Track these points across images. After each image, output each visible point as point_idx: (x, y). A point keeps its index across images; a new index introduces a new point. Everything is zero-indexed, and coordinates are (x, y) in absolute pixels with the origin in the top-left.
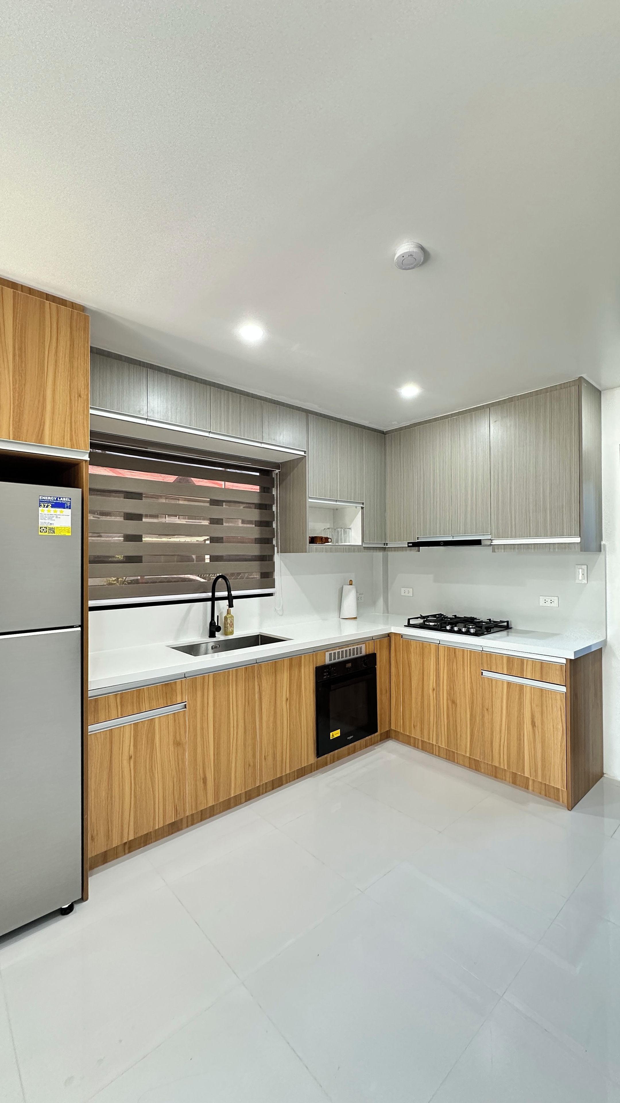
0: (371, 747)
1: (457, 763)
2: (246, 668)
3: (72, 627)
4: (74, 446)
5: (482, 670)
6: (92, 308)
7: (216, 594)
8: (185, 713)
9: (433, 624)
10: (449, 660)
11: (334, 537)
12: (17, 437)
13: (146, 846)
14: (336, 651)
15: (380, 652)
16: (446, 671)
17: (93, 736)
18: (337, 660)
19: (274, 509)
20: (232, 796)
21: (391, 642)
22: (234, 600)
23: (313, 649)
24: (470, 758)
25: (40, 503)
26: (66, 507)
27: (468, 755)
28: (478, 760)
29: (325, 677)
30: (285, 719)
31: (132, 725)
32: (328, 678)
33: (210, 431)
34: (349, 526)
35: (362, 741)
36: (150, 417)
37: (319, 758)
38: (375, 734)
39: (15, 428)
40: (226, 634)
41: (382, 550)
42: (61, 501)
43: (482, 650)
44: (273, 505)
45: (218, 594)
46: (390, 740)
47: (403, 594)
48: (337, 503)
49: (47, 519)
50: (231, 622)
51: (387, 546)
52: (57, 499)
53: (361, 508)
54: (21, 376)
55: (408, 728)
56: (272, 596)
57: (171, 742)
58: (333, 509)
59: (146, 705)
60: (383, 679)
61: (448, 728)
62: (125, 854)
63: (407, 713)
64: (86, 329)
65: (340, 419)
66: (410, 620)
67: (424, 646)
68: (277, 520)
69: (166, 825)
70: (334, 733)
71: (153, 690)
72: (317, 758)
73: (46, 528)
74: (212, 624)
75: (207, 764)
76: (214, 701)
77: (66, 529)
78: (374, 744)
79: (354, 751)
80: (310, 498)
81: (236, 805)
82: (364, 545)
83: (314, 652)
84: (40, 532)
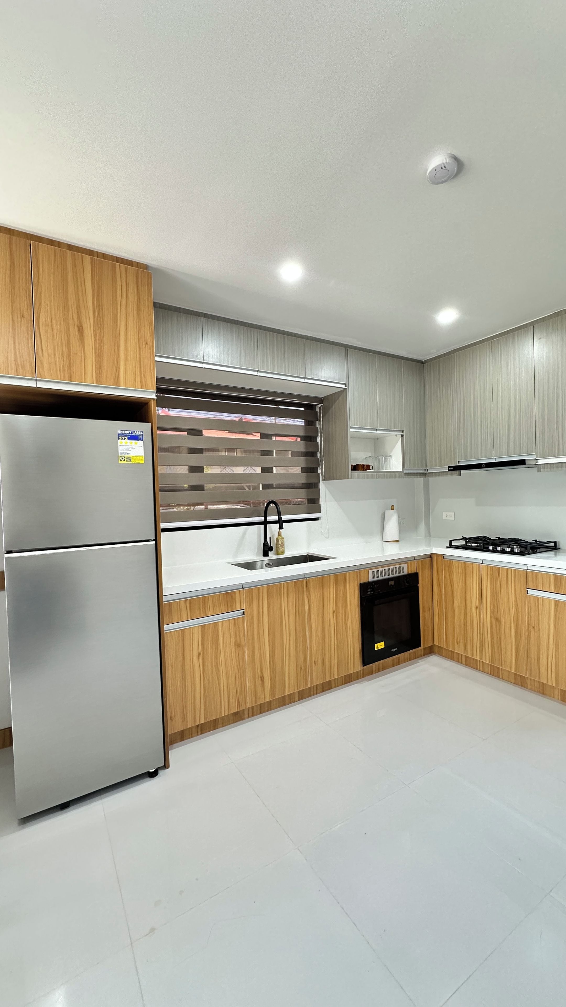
0: (414, 660)
1: (502, 679)
2: (296, 583)
3: (148, 541)
4: (143, 386)
5: (527, 588)
6: (153, 266)
7: (268, 518)
8: (243, 619)
9: (476, 545)
10: (492, 579)
11: (375, 463)
12: (99, 381)
13: (215, 730)
14: (379, 569)
15: (422, 572)
16: (489, 589)
17: (168, 635)
18: (380, 578)
19: (318, 440)
20: (287, 694)
21: (433, 562)
22: (283, 524)
23: (357, 567)
24: (515, 674)
25: (119, 437)
26: (139, 439)
27: (513, 671)
28: (524, 677)
29: (369, 593)
30: (332, 628)
31: (200, 627)
32: (372, 593)
33: (258, 370)
34: (390, 454)
35: (407, 654)
36: (206, 360)
37: (365, 667)
38: (419, 648)
39: (97, 374)
40: (278, 553)
41: (423, 476)
42: (135, 434)
43: (527, 569)
44: (317, 437)
45: (270, 518)
46: (434, 655)
47: (444, 518)
48: (378, 432)
49: (124, 449)
50: (282, 543)
51: (428, 472)
52: (132, 433)
53: (401, 436)
54: (100, 330)
55: (451, 643)
56: (319, 520)
57: (233, 644)
58: (374, 439)
59: (210, 611)
60: (425, 597)
61: (491, 645)
62: (198, 735)
63: (450, 628)
64: (149, 285)
65: (379, 351)
66: (452, 541)
67: (466, 566)
68: (321, 453)
69: (230, 714)
70: (379, 644)
71: (216, 598)
72: (363, 666)
73: (124, 457)
74: (266, 545)
75: (263, 664)
76: (268, 610)
77: (140, 457)
78: (417, 658)
79: (398, 663)
80: (351, 428)
81: (290, 703)
82: (405, 471)
83: (358, 569)
84: (120, 460)
